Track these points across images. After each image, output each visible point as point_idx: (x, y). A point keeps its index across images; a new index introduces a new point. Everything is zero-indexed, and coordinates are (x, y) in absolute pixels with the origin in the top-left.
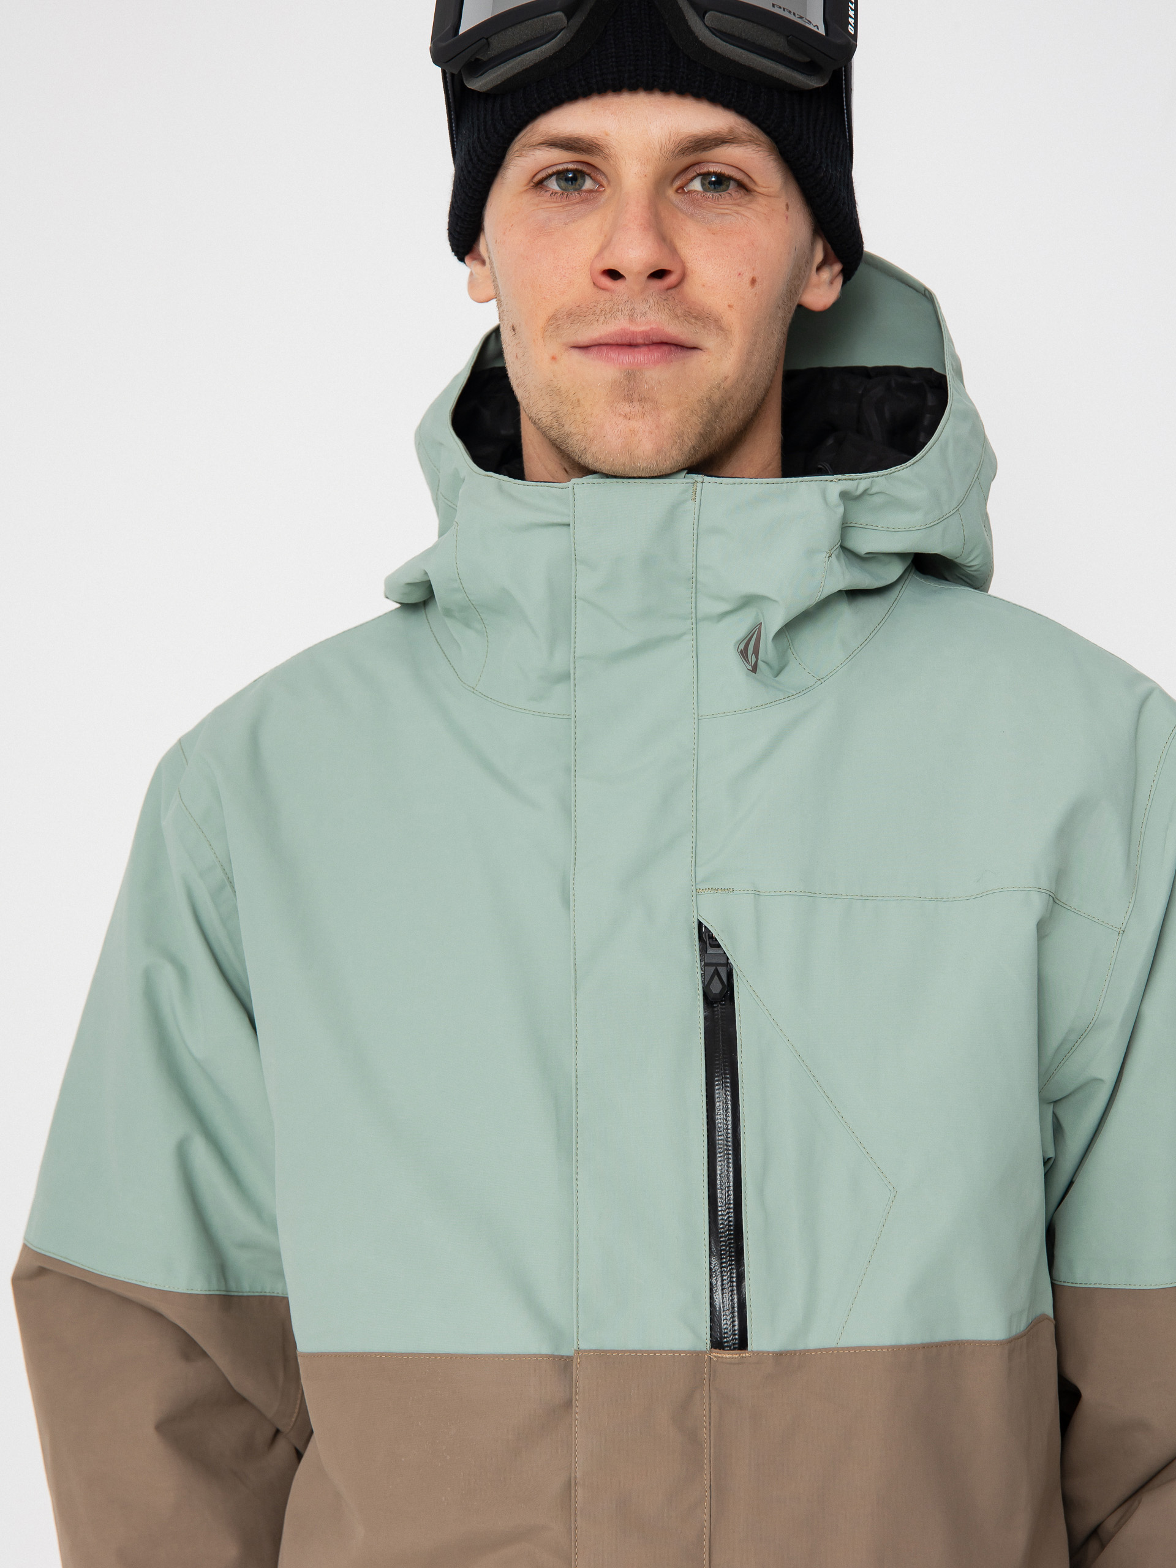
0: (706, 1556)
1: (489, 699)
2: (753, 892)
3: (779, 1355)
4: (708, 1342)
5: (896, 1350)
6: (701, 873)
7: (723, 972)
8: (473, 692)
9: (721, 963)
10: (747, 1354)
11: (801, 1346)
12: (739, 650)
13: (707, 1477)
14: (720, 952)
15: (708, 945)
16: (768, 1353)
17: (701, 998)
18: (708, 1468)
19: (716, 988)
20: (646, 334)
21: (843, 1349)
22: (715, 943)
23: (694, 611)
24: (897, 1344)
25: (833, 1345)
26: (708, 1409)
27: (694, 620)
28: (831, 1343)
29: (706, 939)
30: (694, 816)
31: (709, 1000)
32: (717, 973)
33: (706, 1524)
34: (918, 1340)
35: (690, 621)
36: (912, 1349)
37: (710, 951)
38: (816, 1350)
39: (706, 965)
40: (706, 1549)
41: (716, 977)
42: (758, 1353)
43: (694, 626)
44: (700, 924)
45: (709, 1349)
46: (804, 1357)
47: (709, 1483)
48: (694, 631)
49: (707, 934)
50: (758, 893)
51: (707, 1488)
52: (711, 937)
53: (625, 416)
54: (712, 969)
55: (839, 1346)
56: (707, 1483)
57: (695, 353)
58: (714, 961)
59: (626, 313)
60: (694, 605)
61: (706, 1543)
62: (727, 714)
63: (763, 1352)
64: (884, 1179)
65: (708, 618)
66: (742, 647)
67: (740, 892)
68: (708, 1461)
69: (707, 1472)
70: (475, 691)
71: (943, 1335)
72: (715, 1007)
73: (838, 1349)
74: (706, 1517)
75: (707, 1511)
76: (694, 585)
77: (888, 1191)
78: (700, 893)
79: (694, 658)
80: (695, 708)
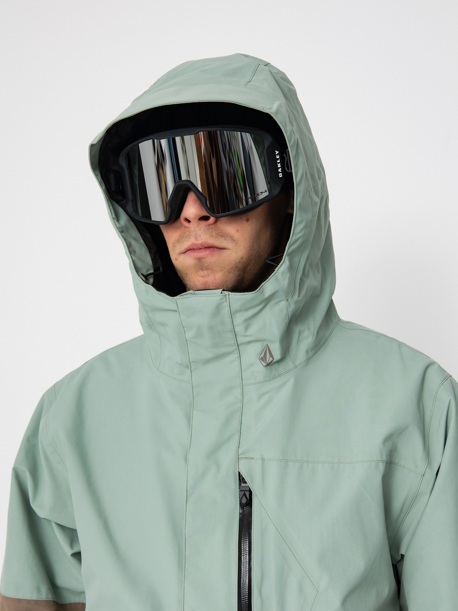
1: (163, 374)
2: (261, 459)
6: (241, 451)
7: (247, 494)
9: (247, 490)
12: (260, 359)
14: (247, 485)
15: (242, 482)
17: (238, 505)
19: (244, 501)
20: (201, 244)
22: (244, 481)
23: (236, 342)
27: (237, 346)
29: (242, 480)
30: (240, 427)
31: (242, 506)
32: (245, 494)
35: (235, 346)
37: (243, 485)
39: (241, 491)
41: (244, 497)
43: (237, 348)
44: (239, 473)
49: (242, 477)
50: (264, 460)
52: (243, 479)
53: (202, 277)
54: (243, 492)
57: (225, 250)
58: (244, 489)
59: (194, 236)
60: (236, 340)
62: (254, 384)
64: (313, 585)
65: (243, 344)
66: (262, 355)
67: (256, 459)
70: (158, 370)
72: (244, 509)
76: (234, 333)
77: (315, 591)
78: (240, 459)
79: (239, 360)
80: (241, 381)
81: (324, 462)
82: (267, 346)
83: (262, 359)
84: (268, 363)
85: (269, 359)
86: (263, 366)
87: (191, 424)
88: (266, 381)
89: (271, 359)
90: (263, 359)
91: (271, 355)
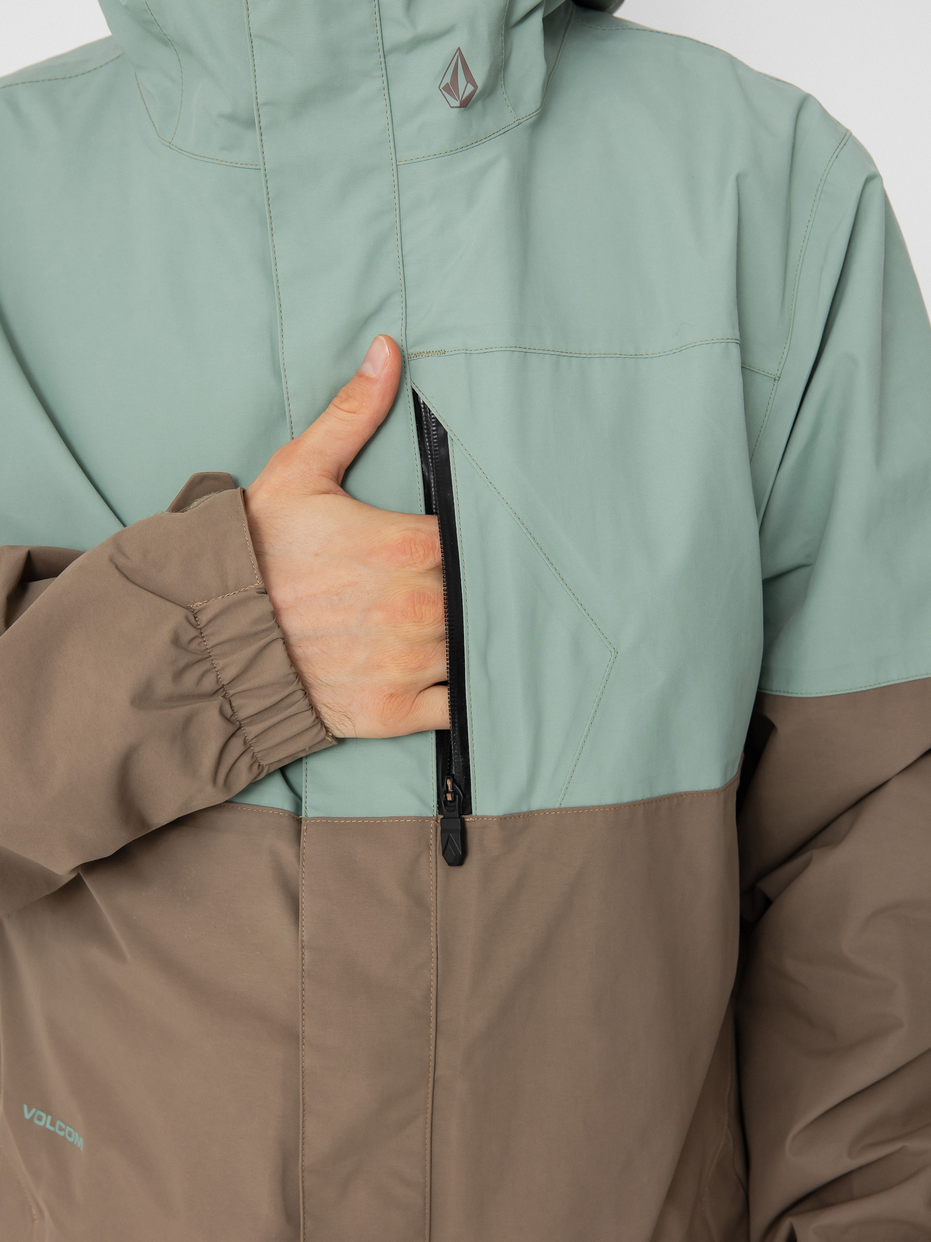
0: (433, 1013)
1: (183, 152)
2: (464, 351)
3: (504, 820)
4: (435, 809)
5: (617, 808)
6: (411, 336)
8: (170, 147)
10: (471, 819)
11: (524, 809)
12: (441, 88)
13: (433, 939)
16: (493, 817)
17: (419, 468)
18: (435, 930)
21: (566, 809)
23: (381, 42)
24: (619, 802)
25: (557, 806)
26: (434, 874)
27: (381, 53)
28: (554, 804)
30: (402, 273)
33: (433, 983)
34: (639, 797)
36: (633, 806)
38: (538, 811)
40: (433, 1007)
42: (483, 817)
43: (382, 59)
44: (414, 392)
45: (435, 815)
46: (530, 816)
47: (435, 944)
48: (383, 65)
50: (469, 352)
51: (434, 950)
55: (563, 806)
56: (433, 944)
60: (379, 35)
61: (433, 1001)
62: (427, 159)
63: (488, 817)
64: (604, 640)
65: (397, 48)
66: (448, 79)
67: (452, 353)
68: (435, 923)
69: (433, 934)
70: (171, 146)
71: (662, 790)
73: (560, 809)
74: (433, 977)
75: (434, 971)
76: (377, 9)
77: (609, 652)
78: (412, 358)
79: (387, 97)
80: (393, 152)
81: (603, 356)
82: (458, 54)
83: (447, 88)
84: (462, 99)
85: (464, 88)
86: (452, 107)
87: (274, 276)
88: (457, 151)
89: (470, 88)
90: (450, 89)
91: (470, 79)
